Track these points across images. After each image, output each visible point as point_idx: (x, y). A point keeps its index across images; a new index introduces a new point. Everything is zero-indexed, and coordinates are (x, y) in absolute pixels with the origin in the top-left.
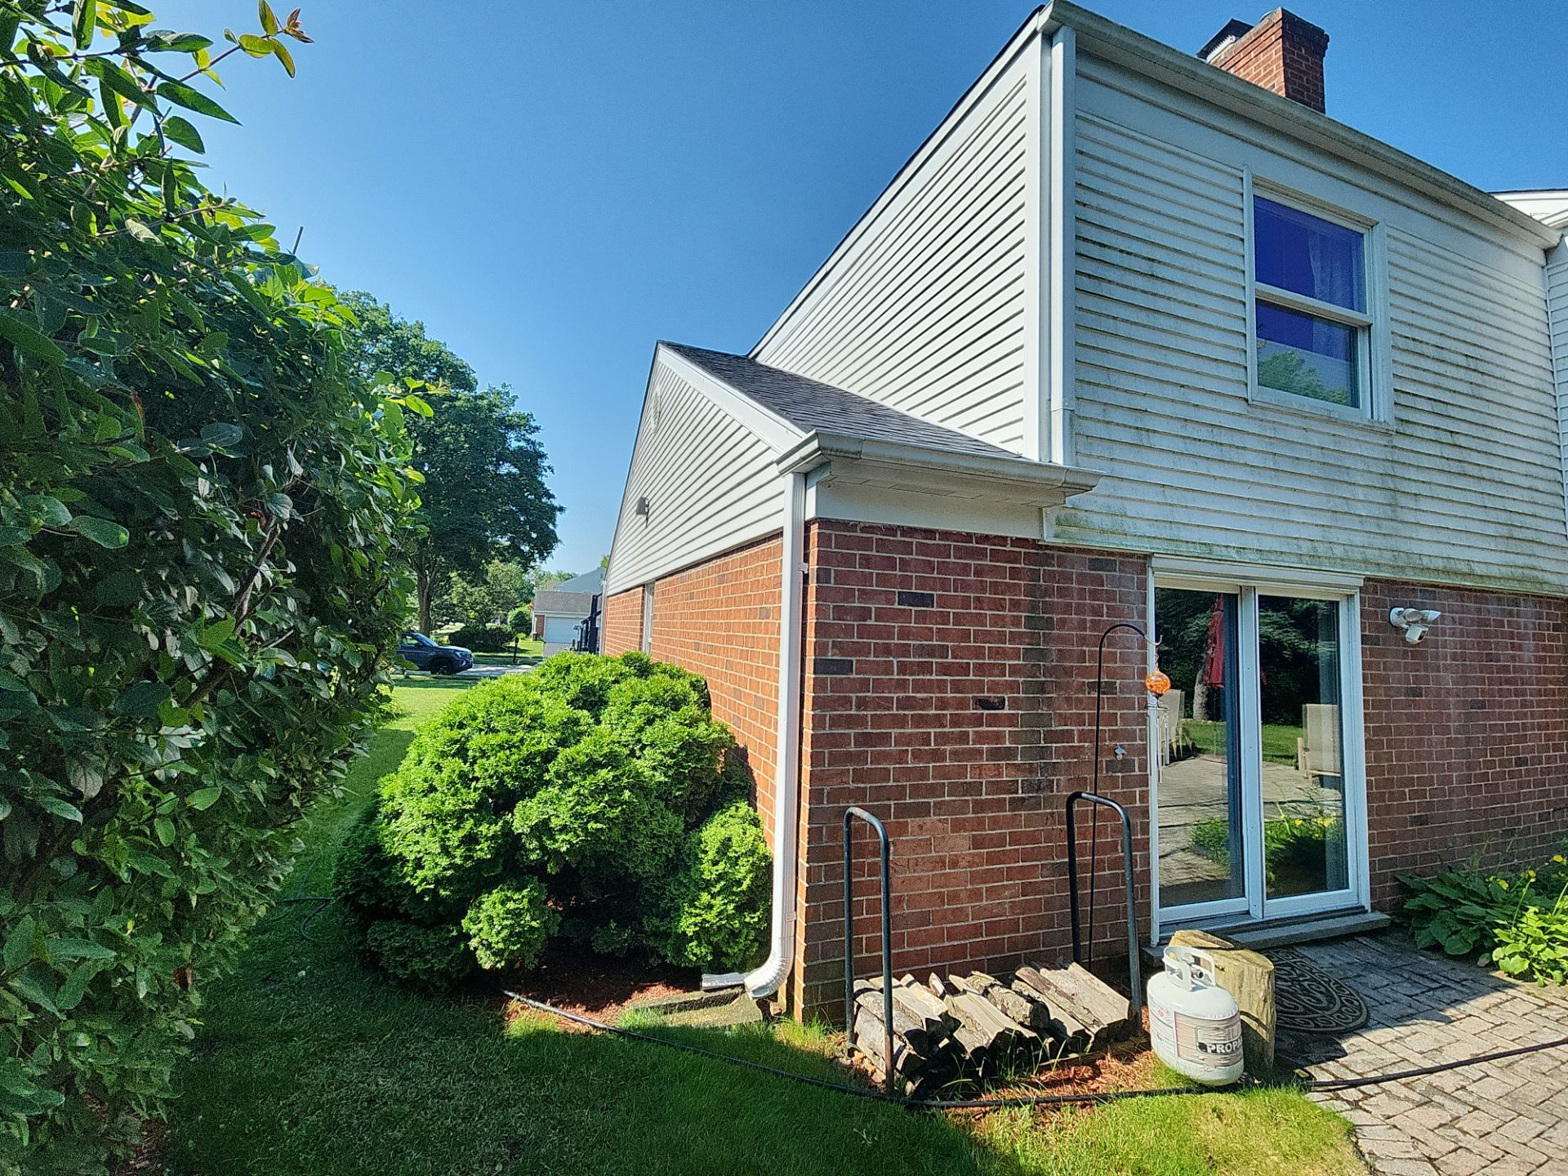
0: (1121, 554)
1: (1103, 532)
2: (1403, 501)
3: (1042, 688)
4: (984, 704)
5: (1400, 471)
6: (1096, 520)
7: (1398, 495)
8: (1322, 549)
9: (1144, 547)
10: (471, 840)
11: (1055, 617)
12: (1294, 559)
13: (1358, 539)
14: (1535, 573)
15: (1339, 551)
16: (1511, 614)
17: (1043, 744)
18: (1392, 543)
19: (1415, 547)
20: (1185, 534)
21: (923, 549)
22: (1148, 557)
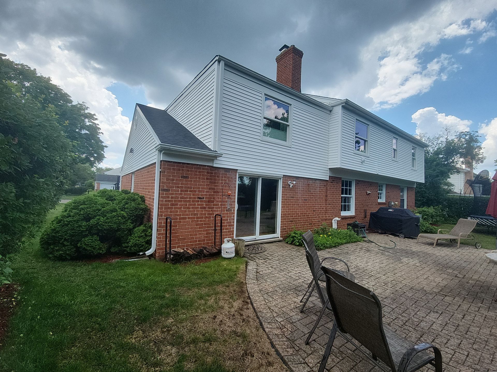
0: (231, 170)
1: (227, 165)
3: (212, 195)
4: (199, 198)
5: (292, 155)
6: (225, 163)
7: (291, 159)
9: (236, 168)
11: (216, 181)
20: (244, 166)
21: (186, 167)
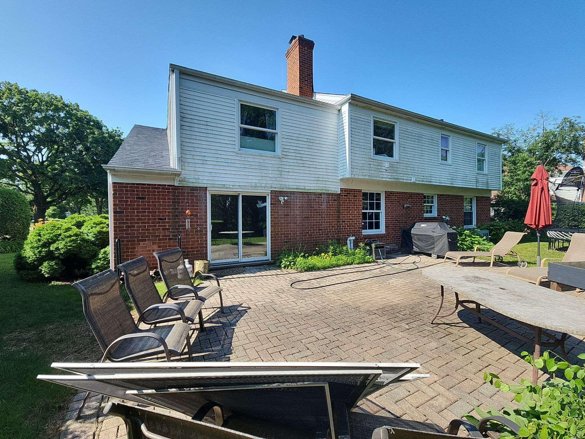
0: (199, 187)
1: (192, 183)
2: (283, 173)
3: (177, 216)
4: (161, 219)
5: (283, 166)
6: (191, 180)
7: (282, 172)
8: (258, 185)
9: (205, 186)
10: (40, 252)
11: (180, 201)
12: (250, 187)
13: (269, 182)
14: (326, 188)
15: (263, 185)
16: (319, 197)
17: (177, 227)
18: (280, 183)
19: (287, 184)
20: (216, 183)
21: (142, 188)
22: (207, 188)
